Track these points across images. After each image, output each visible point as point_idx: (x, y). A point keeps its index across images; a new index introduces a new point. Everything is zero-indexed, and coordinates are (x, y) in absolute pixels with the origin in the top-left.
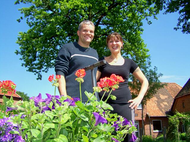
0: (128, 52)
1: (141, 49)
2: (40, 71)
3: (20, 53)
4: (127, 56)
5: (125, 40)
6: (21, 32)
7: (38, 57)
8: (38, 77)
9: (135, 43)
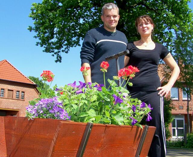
0: (171, 26)
1: (188, 22)
2: (59, 52)
3: (34, 30)
4: (170, 32)
5: (167, 11)
6: (34, 3)
7: (56, 34)
8: (56, 59)
9: (181, 14)
